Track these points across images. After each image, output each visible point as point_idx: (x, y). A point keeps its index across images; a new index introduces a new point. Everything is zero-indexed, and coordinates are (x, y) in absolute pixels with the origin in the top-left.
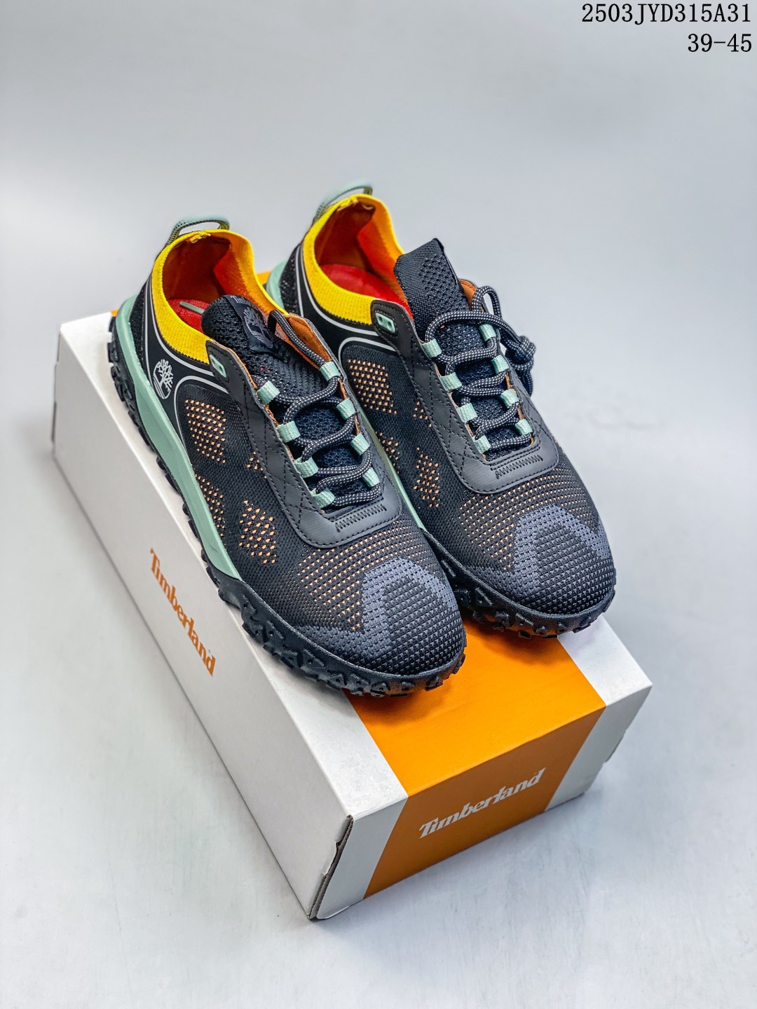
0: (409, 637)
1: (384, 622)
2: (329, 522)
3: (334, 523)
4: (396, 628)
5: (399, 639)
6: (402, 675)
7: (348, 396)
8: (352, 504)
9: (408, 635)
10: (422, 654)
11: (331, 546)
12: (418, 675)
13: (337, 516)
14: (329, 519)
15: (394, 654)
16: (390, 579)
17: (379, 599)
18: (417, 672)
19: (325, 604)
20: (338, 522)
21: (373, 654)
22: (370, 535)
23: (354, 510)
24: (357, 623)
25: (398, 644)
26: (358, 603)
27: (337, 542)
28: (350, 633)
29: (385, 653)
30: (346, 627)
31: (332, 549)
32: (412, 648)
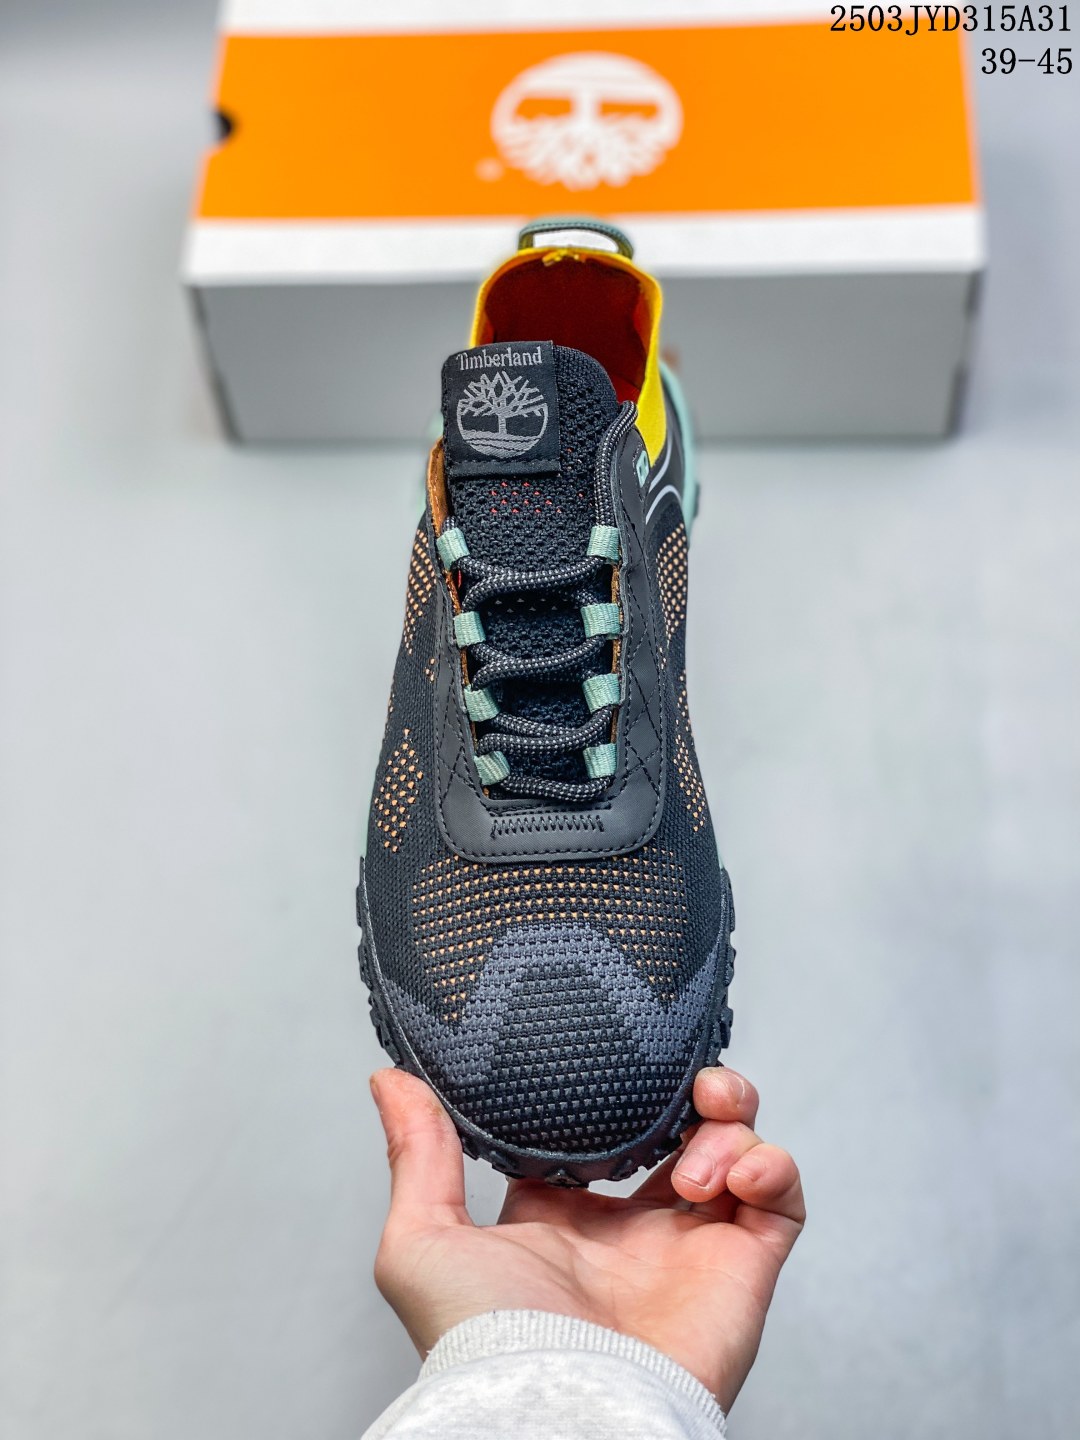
0: (524, 1075)
1: (493, 1029)
2: (486, 815)
3: (493, 819)
4: (508, 1048)
5: (506, 1071)
6: (496, 1136)
7: (618, 598)
8: (535, 797)
9: (523, 1069)
10: (535, 1115)
11: (472, 858)
12: (522, 1151)
13: (506, 809)
14: (488, 810)
15: (488, 1094)
16: (545, 955)
17: (507, 985)
18: (522, 1145)
19: (426, 955)
20: (500, 820)
21: (456, 1077)
22: (546, 864)
23: (538, 809)
24: (453, 1011)
25: (501, 1078)
26: (472, 977)
27: (483, 855)
28: (438, 1024)
29: (476, 1085)
30: (436, 1009)
31: (474, 863)
32: (521, 1096)
